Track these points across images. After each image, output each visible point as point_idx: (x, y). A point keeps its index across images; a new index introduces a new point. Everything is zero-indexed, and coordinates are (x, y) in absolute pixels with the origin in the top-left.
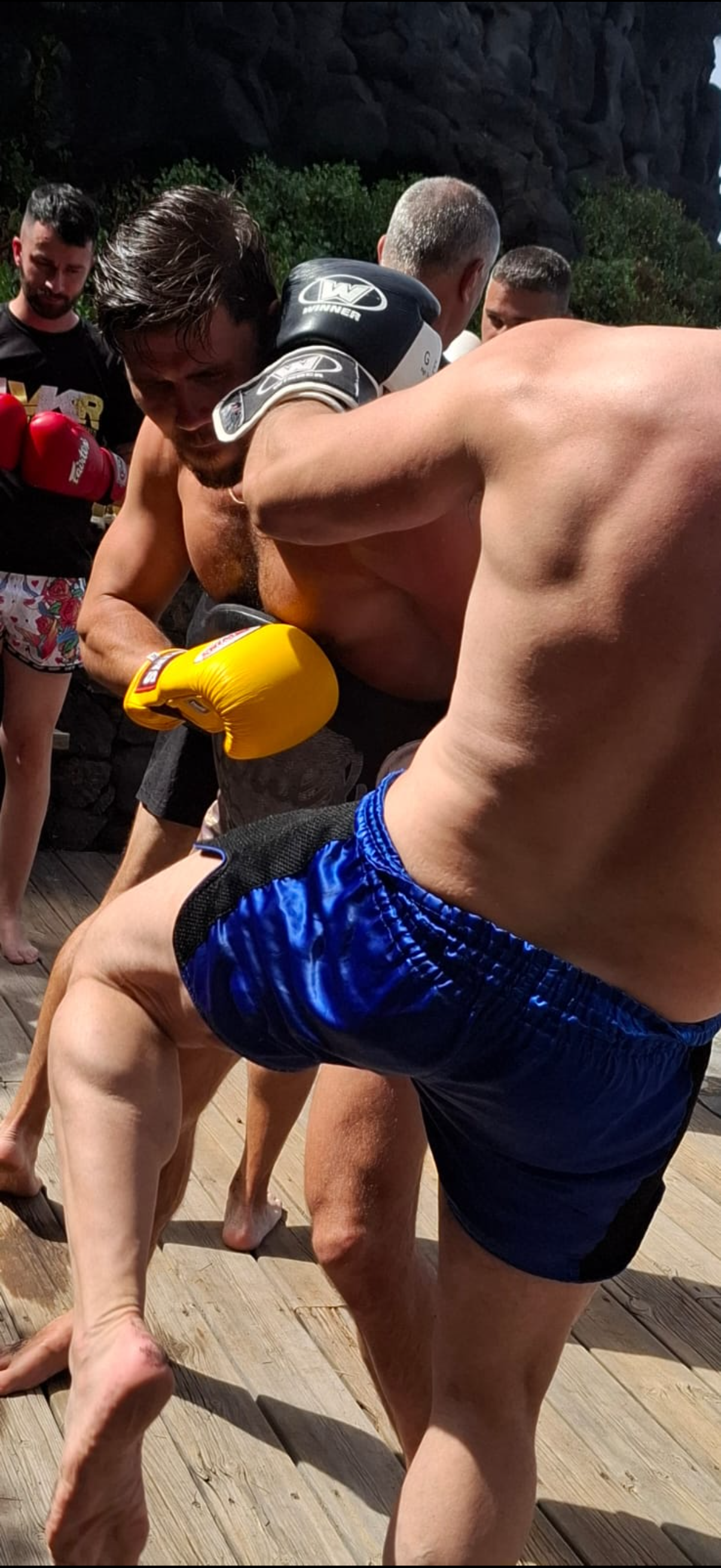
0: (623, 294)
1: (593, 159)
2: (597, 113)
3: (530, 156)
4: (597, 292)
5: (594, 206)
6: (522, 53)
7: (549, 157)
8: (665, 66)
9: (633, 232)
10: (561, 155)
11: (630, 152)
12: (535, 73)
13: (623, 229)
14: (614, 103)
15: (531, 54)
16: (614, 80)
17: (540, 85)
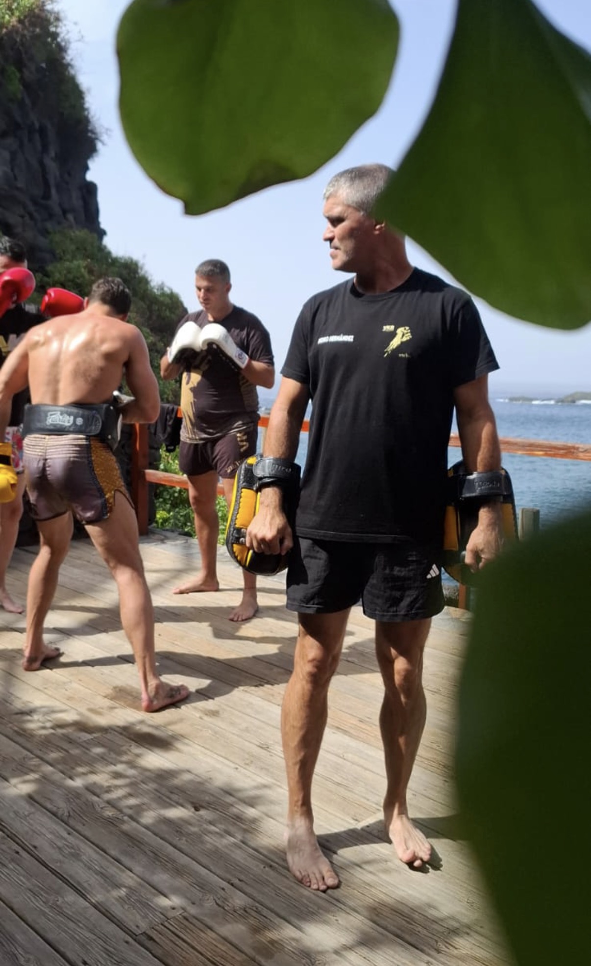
0: (83, 276)
1: (51, 216)
2: (47, 196)
3: (22, 217)
4: (70, 276)
5: (57, 238)
6: (9, 171)
7: (31, 217)
8: (69, 174)
9: (78, 249)
10: (36, 215)
11: (65, 212)
12: (16, 178)
13: (73, 247)
14: (53, 191)
15: (12, 170)
16: (52, 182)
17: (20, 184)
